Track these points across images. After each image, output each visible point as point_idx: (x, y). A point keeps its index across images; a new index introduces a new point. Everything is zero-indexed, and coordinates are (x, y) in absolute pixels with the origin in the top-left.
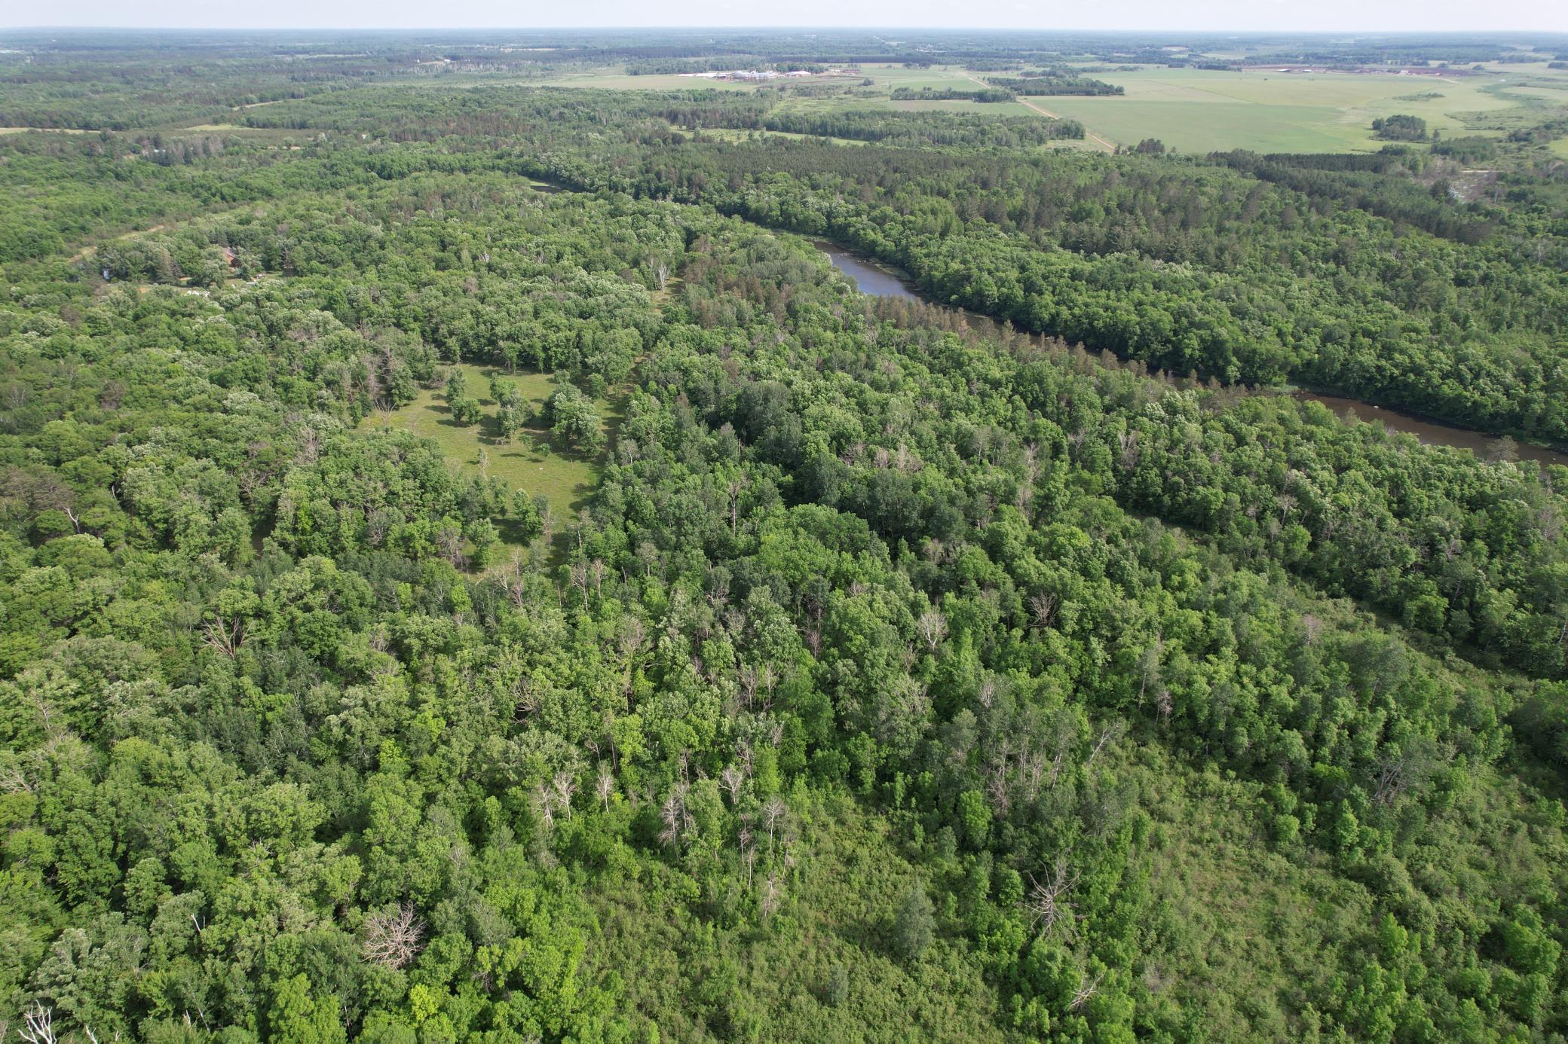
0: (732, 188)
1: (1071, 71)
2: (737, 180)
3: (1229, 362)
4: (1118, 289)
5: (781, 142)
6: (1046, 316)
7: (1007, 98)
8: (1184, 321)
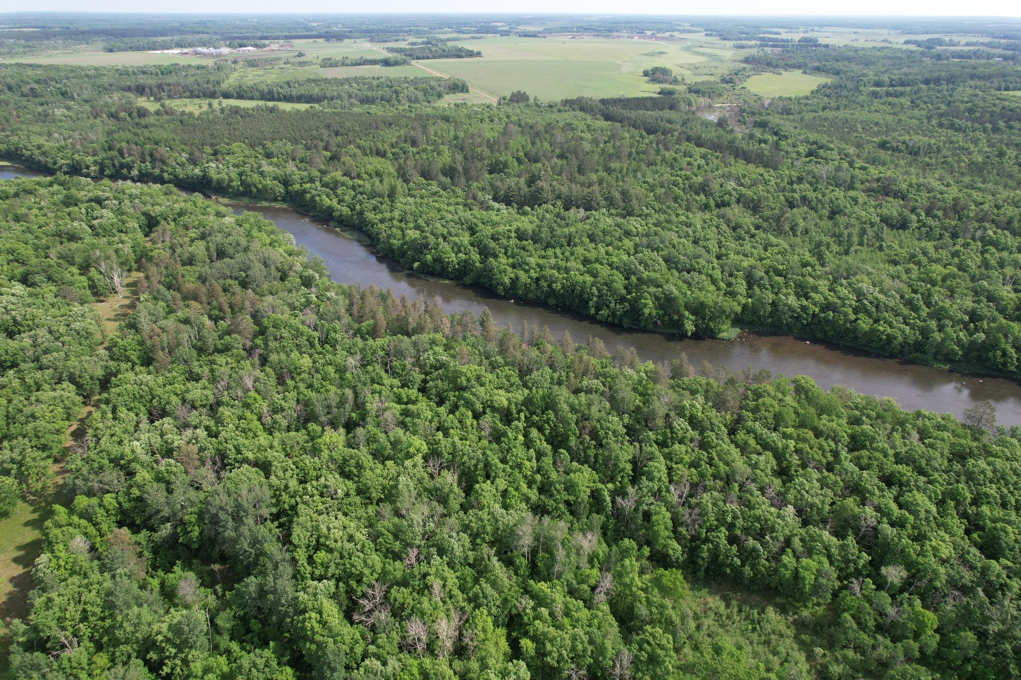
0: (193, 161)
1: (441, 41)
2: (197, 154)
3: (682, 316)
4: (561, 246)
5: (236, 111)
6: (507, 281)
7: (404, 62)
8: (634, 279)
